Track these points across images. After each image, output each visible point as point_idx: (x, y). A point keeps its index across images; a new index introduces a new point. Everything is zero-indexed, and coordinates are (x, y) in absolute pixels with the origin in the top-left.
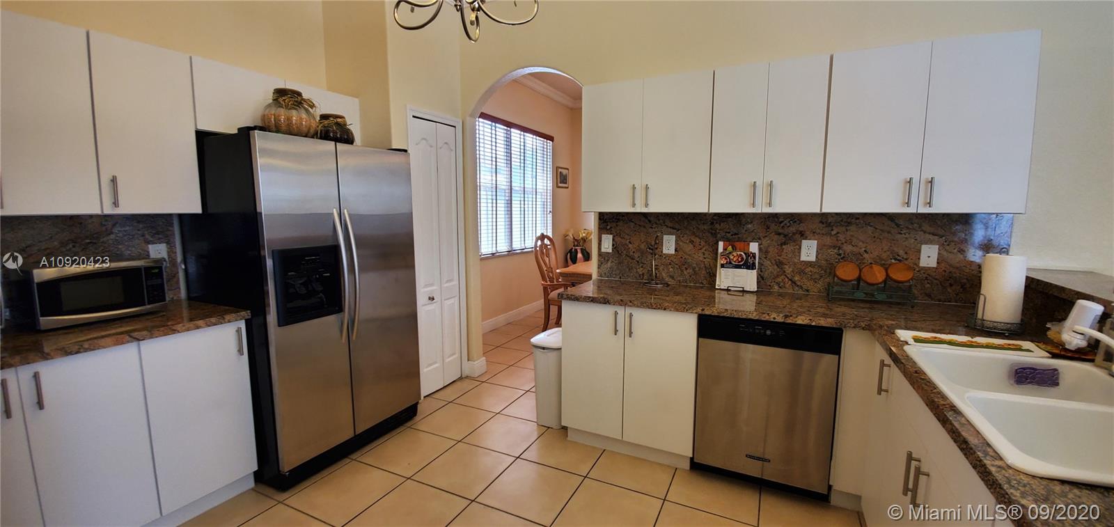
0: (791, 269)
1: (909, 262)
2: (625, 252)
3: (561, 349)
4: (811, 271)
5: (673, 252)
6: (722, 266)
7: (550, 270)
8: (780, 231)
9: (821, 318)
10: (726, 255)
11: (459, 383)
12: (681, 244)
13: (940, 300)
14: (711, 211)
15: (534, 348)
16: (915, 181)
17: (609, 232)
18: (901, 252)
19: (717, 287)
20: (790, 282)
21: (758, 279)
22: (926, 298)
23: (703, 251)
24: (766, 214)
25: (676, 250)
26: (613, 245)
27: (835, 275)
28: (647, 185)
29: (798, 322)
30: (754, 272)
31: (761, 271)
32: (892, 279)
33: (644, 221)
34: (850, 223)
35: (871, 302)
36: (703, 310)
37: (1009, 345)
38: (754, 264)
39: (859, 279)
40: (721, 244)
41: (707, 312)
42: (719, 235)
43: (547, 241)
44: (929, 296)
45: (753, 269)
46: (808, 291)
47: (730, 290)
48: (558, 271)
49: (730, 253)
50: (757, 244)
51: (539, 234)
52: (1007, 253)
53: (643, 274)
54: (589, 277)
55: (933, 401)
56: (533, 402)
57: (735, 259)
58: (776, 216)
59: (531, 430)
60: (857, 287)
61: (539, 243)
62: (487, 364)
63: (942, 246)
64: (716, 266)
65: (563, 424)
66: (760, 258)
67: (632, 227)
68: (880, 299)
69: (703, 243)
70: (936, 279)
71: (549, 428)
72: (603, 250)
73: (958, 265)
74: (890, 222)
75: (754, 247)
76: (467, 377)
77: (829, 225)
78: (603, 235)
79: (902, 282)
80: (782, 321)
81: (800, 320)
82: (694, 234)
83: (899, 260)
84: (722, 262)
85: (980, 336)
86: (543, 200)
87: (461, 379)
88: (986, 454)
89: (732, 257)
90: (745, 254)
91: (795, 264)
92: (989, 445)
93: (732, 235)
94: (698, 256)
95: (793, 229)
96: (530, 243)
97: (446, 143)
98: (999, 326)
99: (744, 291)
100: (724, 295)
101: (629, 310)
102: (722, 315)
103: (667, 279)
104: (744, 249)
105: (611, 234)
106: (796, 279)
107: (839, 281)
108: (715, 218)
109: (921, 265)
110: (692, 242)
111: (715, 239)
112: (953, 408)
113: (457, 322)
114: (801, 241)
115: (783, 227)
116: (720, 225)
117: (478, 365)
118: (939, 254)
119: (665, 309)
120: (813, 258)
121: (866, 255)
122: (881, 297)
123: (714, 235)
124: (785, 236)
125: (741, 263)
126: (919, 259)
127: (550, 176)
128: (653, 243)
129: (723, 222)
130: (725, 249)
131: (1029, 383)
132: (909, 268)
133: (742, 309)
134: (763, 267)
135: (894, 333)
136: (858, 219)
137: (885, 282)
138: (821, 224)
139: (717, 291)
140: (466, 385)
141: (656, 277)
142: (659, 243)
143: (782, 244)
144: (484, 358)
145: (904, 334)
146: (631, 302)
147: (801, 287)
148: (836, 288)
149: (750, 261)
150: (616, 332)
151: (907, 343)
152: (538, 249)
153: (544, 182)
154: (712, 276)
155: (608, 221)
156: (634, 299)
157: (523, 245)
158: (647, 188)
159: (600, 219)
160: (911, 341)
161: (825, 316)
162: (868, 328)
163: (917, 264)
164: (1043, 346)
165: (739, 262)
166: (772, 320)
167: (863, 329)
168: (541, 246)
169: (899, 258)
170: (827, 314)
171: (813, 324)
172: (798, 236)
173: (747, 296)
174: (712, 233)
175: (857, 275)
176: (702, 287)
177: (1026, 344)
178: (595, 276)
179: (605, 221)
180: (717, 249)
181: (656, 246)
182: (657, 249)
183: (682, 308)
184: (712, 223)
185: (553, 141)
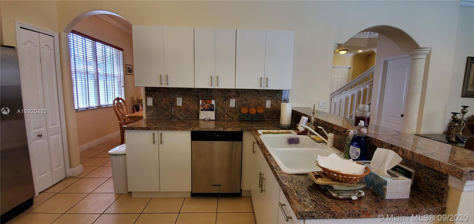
0: (227, 110)
1: (263, 107)
2: (159, 105)
3: (125, 154)
4: (234, 111)
5: (181, 105)
6: (202, 110)
7: (123, 115)
8: (223, 96)
9: (236, 128)
10: (203, 106)
11: (64, 182)
12: (184, 101)
13: (272, 119)
14: (195, 87)
15: (111, 156)
16: (263, 78)
17: (151, 96)
18: (261, 103)
19: (200, 119)
20: (227, 115)
21: (215, 115)
22: (268, 118)
23: (194, 104)
24: (217, 89)
25: (182, 104)
26: (153, 102)
27: (241, 112)
28: (167, 75)
29: (228, 131)
30: (214, 112)
31: (217, 112)
32: (258, 112)
33: (167, 91)
34: (245, 93)
35: (252, 121)
36: (193, 129)
37: (288, 132)
38: (213, 109)
39: (248, 113)
40: (201, 101)
41: (195, 130)
42: (200, 98)
43: (120, 101)
44: (269, 117)
45: (213, 111)
46: (233, 118)
47: (205, 120)
48: (127, 115)
49: (204, 105)
50: (214, 101)
51: (116, 98)
52: (288, 102)
53: (168, 115)
54: (142, 117)
55: (265, 154)
56: (112, 184)
57: (206, 107)
58: (221, 90)
59: (112, 197)
60: (248, 116)
61: (116, 102)
62: (84, 168)
63: (272, 100)
64: (199, 110)
65: (129, 191)
66: (216, 106)
67: (162, 94)
68: (255, 120)
69: (194, 101)
70: (270, 112)
71: (122, 194)
72: (148, 105)
73: (276, 107)
74: (257, 92)
75: (213, 102)
76: (70, 177)
77: (239, 93)
78: (148, 98)
79: (261, 113)
80: (223, 130)
81: (229, 130)
82: (190, 97)
83: (260, 106)
84: (201, 108)
85: (280, 130)
86: (119, 80)
87: (66, 178)
88: (277, 169)
89: (205, 106)
90: (210, 105)
91: (228, 108)
92: (278, 166)
93: (205, 97)
94: (192, 107)
95: (227, 95)
96: (111, 102)
97: (47, 45)
98: (286, 126)
99: (210, 120)
100: (203, 122)
101: (160, 132)
102: (201, 130)
103: (179, 117)
104: (210, 103)
105: (152, 97)
106: (229, 114)
107: (242, 114)
108: (198, 90)
109: (266, 107)
110: (189, 100)
111: (198, 99)
112: (270, 155)
113: (61, 147)
114: (230, 100)
115: (223, 94)
116: (200, 93)
117: (78, 169)
118: (271, 103)
119: (177, 130)
120: (234, 106)
121: (250, 104)
122: (255, 119)
123: (198, 97)
124: (224, 97)
125: (209, 109)
126: (266, 105)
127: (122, 68)
128: (172, 101)
129: (202, 92)
130: (202, 103)
131: (292, 143)
132: (263, 108)
133: (208, 127)
134: (217, 110)
135: (257, 131)
136: (247, 91)
137: (256, 113)
138: (236, 93)
139: (200, 121)
140: (69, 181)
141: (174, 116)
142: (175, 101)
143: (223, 101)
144: (82, 165)
145: (260, 132)
146: (161, 128)
147: (231, 117)
148: (242, 117)
149: (212, 108)
150: (154, 142)
151: (260, 134)
152: (115, 105)
153: (118, 71)
154: (198, 114)
155: (150, 91)
156: (162, 127)
157: (107, 103)
158: (167, 76)
159: (146, 90)
160: (262, 134)
161: (237, 127)
162: (250, 130)
163: (265, 107)
164: (296, 131)
165: (208, 108)
166: (219, 131)
167: (249, 131)
168: (117, 104)
169: (260, 105)
170: (238, 127)
171: (233, 131)
172: (229, 97)
173: (212, 122)
174: (197, 97)
175: (248, 112)
176: (194, 119)
177: (292, 131)
178: (144, 117)
179: (148, 91)
180: (199, 103)
181: (173, 102)
182: (174, 103)
183: (184, 129)
184: (197, 93)
185: (123, 51)
